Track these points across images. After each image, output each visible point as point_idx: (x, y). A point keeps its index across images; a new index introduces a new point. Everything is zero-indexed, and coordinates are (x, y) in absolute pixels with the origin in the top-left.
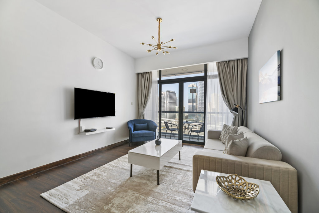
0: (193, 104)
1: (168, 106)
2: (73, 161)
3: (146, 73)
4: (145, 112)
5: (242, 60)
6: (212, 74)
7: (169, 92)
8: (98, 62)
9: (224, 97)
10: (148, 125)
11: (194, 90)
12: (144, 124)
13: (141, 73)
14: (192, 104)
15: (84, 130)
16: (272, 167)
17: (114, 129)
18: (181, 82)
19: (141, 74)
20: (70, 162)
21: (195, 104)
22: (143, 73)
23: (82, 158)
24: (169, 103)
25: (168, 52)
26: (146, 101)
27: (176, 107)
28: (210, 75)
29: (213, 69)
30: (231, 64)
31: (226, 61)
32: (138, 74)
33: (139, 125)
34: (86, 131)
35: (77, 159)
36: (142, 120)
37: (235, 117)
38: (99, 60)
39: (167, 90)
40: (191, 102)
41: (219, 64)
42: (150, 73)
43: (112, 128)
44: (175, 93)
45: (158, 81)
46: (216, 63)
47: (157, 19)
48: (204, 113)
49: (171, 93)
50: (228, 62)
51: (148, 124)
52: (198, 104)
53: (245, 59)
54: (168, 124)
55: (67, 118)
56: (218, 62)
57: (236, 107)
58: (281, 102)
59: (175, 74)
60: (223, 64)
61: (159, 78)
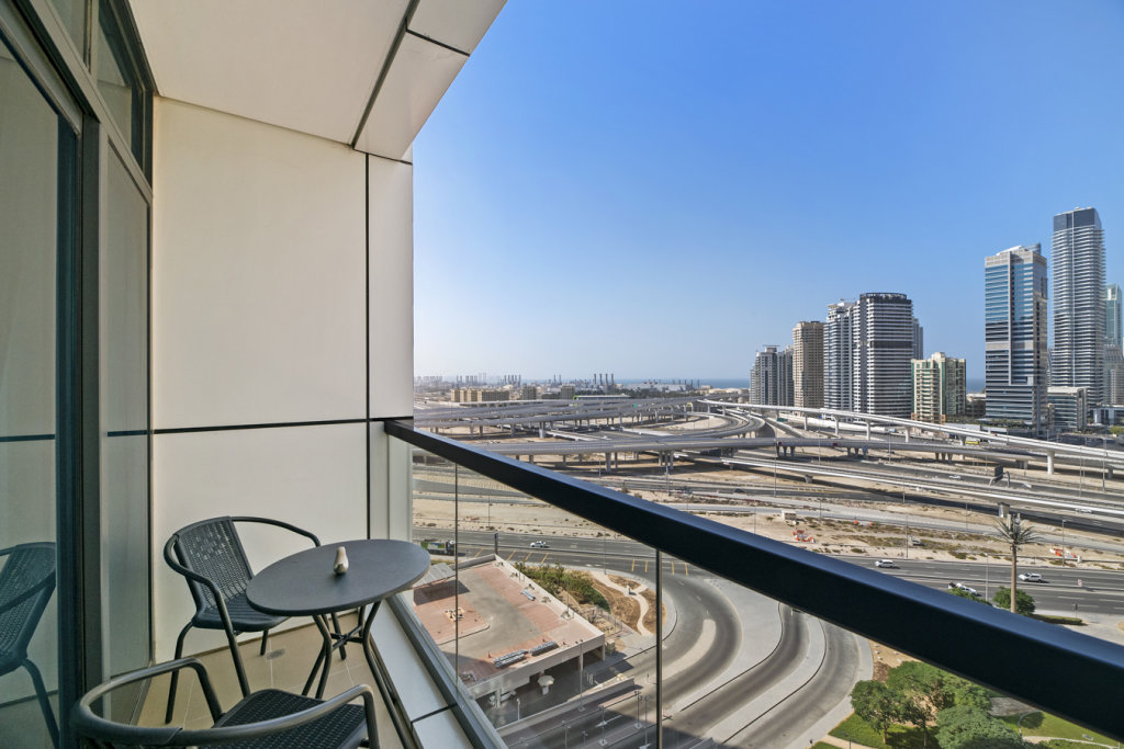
0: (1013, 346)
1: (871, 361)
7: (877, 299)
14: (1009, 348)
21: (1029, 345)
24: (876, 344)
27: (913, 361)
39: (864, 292)
40: (1007, 338)
44: (910, 302)
49: (887, 300)
52: (1051, 343)
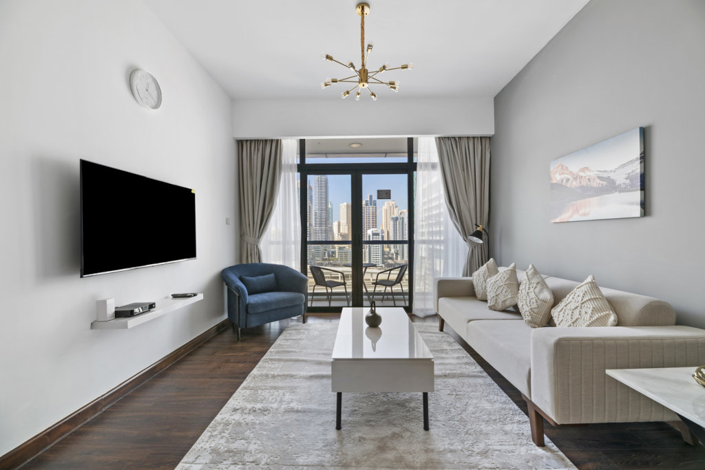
2: (73, 430)
3: (266, 141)
4: (262, 245)
5: (481, 138)
6: (426, 161)
8: (148, 85)
9: (452, 210)
10: (276, 278)
11: (387, 194)
12: (266, 276)
13: (251, 141)
15: (114, 310)
16: (662, 339)
17: (200, 297)
18: (357, 172)
19: (248, 143)
20: (64, 437)
22: (257, 141)
23: (104, 410)
25: (375, 96)
26: (266, 214)
28: (421, 161)
29: (427, 150)
30: (464, 143)
31: (454, 138)
32: (240, 143)
33: (254, 278)
34: (119, 314)
35: (89, 420)
36: (256, 265)
37: (472, 249)
38: (150, 80)
41: (441, 141)
42: (277, 143)
43: (195, 295)
45: (298, 165)
46: (436, 138)
47: (358, 5)
48: (411, 242)
50: (457, 139)
51: (275, 275)
52: (314, 224)
53: (486, 137)
54: (324, 271)
55: (47, 273)
56: (439, 138)
57: (478, 229)
58: (647, 219)
59: (326, 154)
60: (448, 143)
61: (299, 159)
